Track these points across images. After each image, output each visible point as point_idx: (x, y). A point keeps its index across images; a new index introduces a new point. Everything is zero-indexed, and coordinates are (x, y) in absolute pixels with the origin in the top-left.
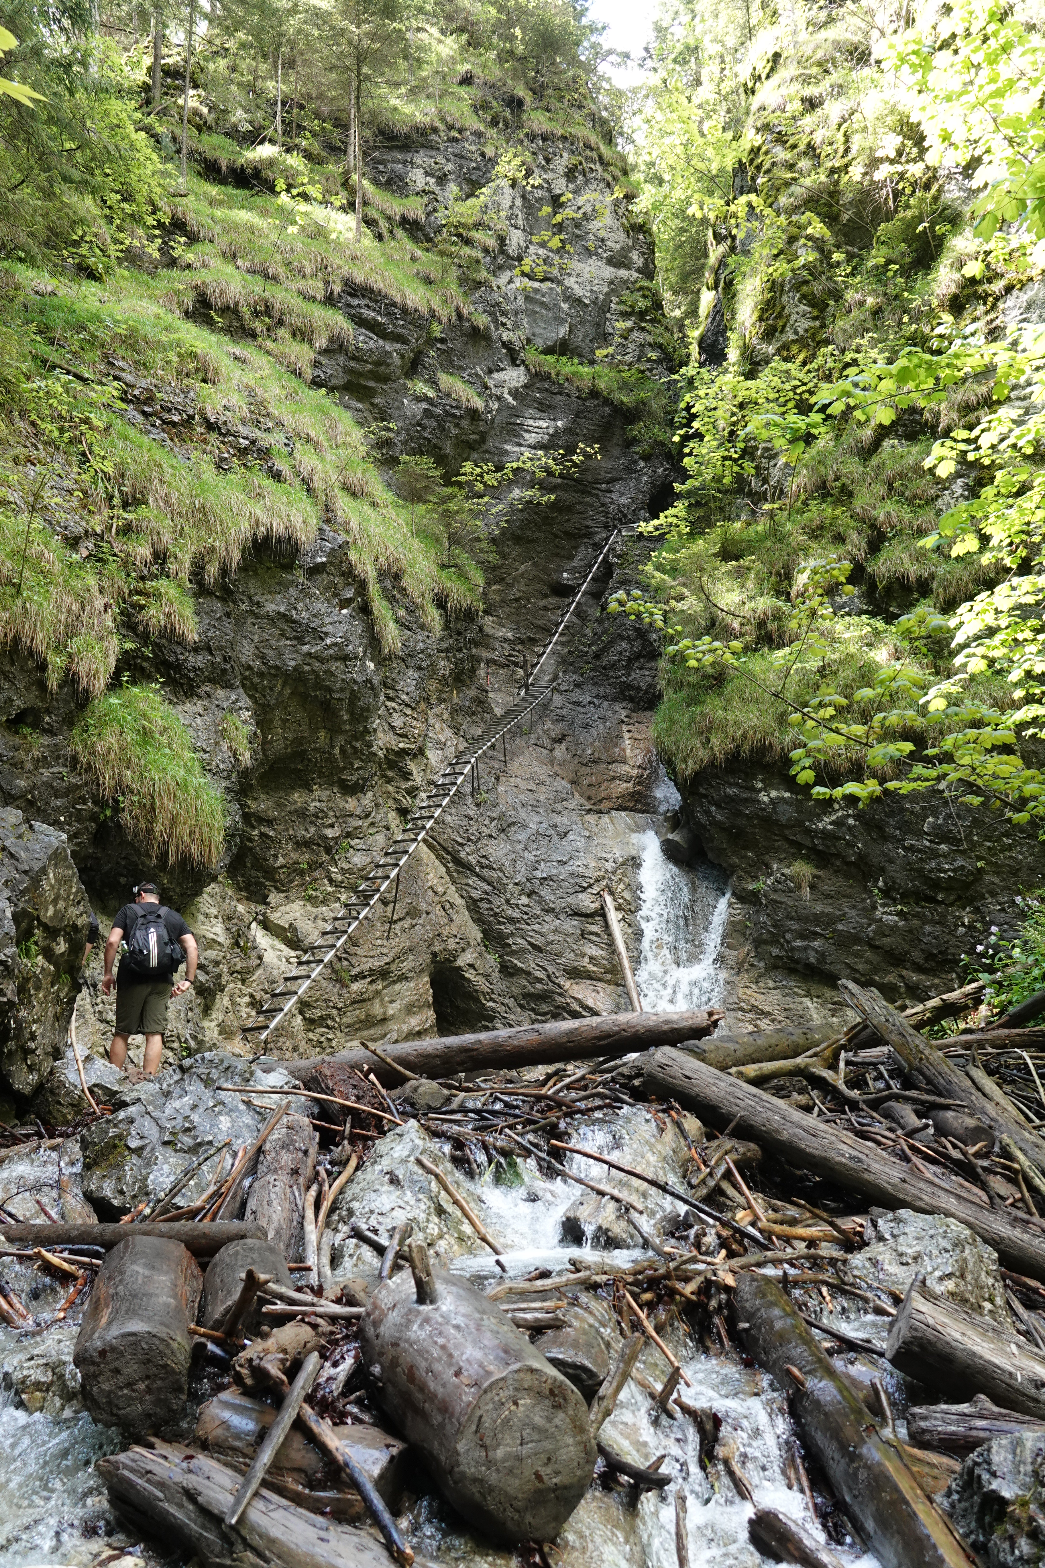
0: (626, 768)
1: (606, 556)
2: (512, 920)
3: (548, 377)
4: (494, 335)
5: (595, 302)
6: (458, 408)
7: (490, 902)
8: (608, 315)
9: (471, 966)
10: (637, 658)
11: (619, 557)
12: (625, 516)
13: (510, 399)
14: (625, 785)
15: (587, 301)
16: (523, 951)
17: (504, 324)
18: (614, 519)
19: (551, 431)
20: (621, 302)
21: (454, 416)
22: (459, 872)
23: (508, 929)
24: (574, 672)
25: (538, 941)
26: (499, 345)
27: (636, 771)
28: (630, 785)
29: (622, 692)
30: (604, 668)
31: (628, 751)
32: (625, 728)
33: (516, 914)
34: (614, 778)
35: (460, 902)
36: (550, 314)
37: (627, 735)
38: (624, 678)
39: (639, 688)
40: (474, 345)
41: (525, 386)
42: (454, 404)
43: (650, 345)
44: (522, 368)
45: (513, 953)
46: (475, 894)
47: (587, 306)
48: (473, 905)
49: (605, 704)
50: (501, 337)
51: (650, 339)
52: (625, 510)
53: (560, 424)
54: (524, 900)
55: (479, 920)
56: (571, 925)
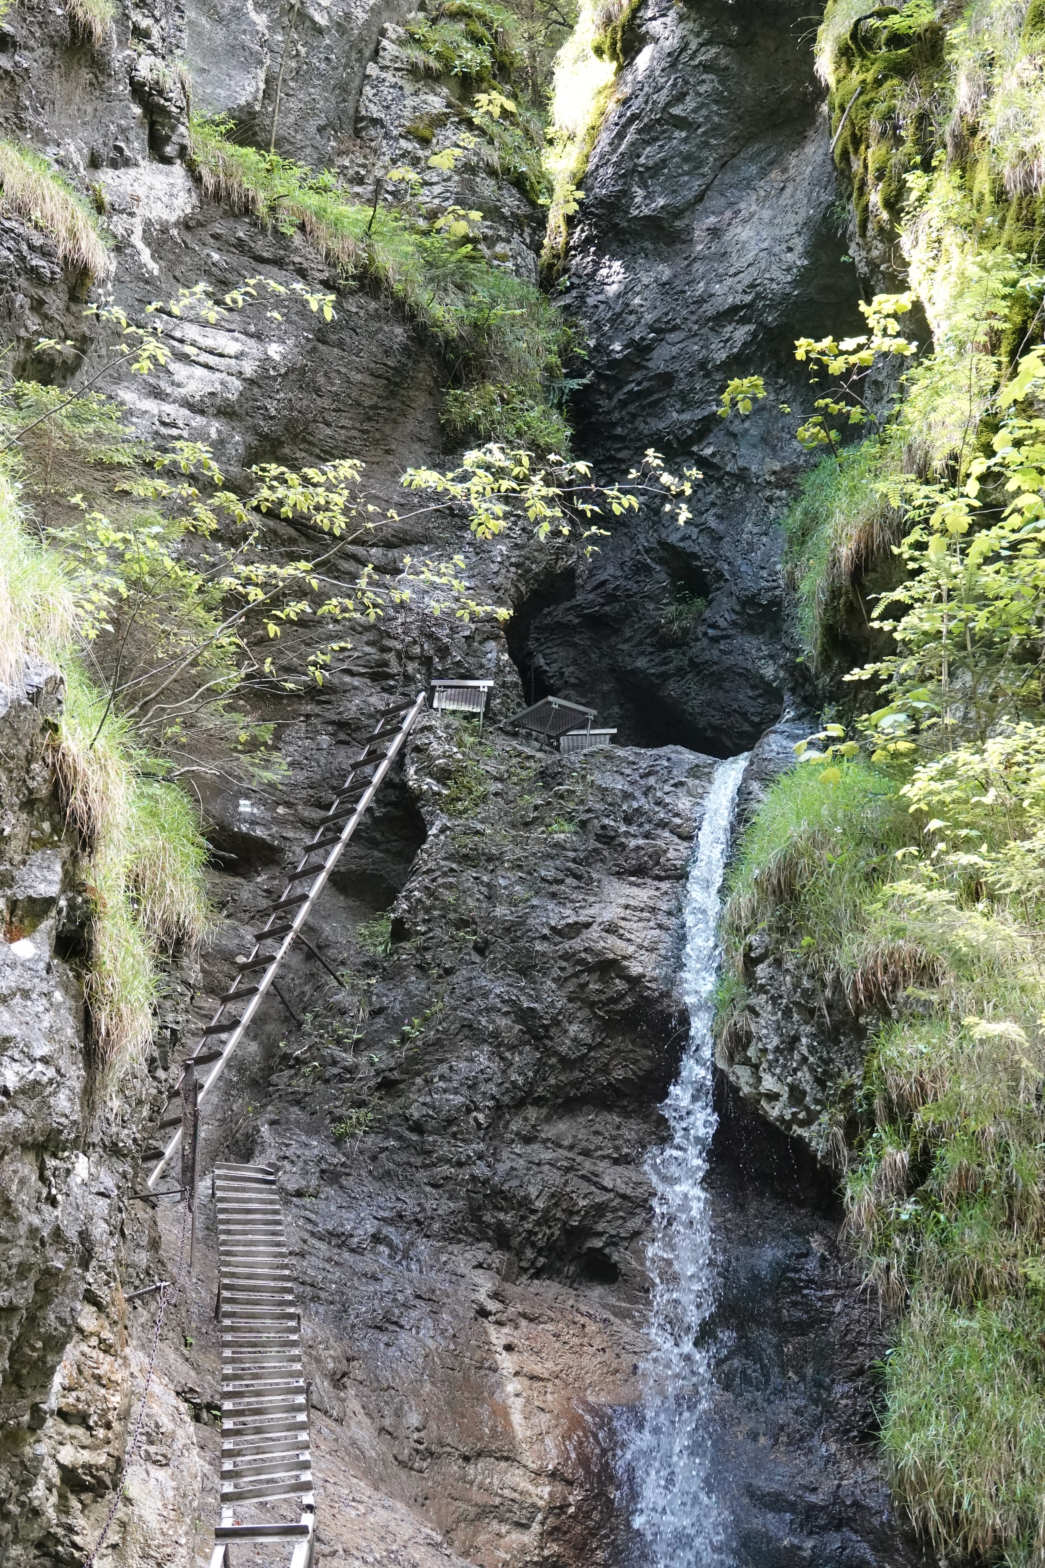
0: (518, 1479)
1: (399, 764)
3: (247, 209)
4: (118, 57)
5: (342, 26)
6: (45, 253)
8: (372, 69)
10: (519, 1105)
11: (443, 776)
12: (444, 651)
13: (145, 255)
14: (517, 1538)
15: (321, 19)
17: (140, 34)
18: (404, 656)
19: (249, 368)
20: (412, 40)
21: (33, 273)
24: (313, 1130)
26: (123, 89)
27: (541, 1493)
28: (528, 1538)
29: (474, 1213)
30: (418, 1128)
31: (517, 1418)
32: (498, 1337)
34: (485, 1512)
36: (220, 34)
37: (507, 1362)
38: (480, 1169)
39: (525, 1203)
40: (66, 76)
41: (186, 225)
42: (38, 240)
43: (492, 172)
44: (178, 170)
47: (319, 31)
49: (423, 1247)
50: (131, 69)
51: (493, 156)
52: (443, 633)
53: (275, 350)
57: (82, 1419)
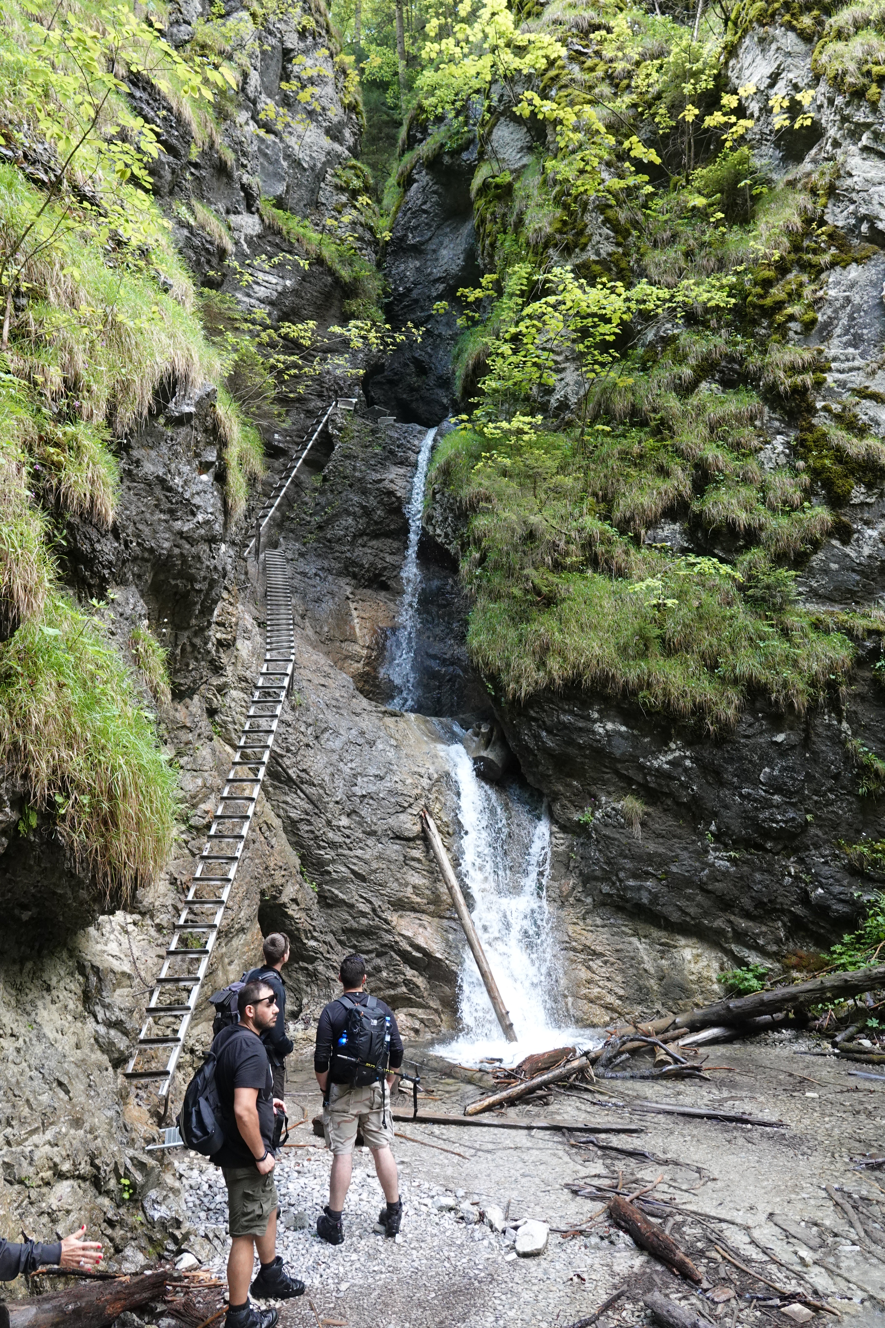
0: (357, 648)
1: (326, 425)
2: (333, 845)
3: (279, 232)
4: (236, 174)
5: (313, 168)
6: (211, 243)
7: (309, 823)
8: (322, 185)
9: (294, 901)
10: (361, 535)
11: (340, 429)
12: (341, 389)
13: (245, 246)
14: (356, 665)
15: (306, 166)
16: (345, 880)
17: (244, 166)
18: (328, 389)
19: (280, 288)
20: (336, 175)
21: (207, 250)
22: (275, 788)
23: (328, 854)
24: (296, 540)
25: (360, 868)
26: (238, 186)
27: (365, 652)
28: (360, 665)
29: (346, 567)
30: (329, 541)
31: (357, 630)
32: (352, 606)
33: (338, 839)
34: (347, 657)
35: (277, 822)
36: (271, 168)
37: (355, 613)
38: (348, 555)
39: (362, 566)
40: (218, 179)
41: (259, 236)
42: (209, 239)
43: (362, 225)
44: (256, 216)
45: (334, 881)
46: (294, 814)
47: (305, 170)
48: (291, 827)
49: (330, 578)
50: (240, 179)
51: (362, 219)
52: (341, 383)
53: (288, 283)
54: (344, 821)
55: (297, 844)
56: (394, 849)
57: (223, 625)
